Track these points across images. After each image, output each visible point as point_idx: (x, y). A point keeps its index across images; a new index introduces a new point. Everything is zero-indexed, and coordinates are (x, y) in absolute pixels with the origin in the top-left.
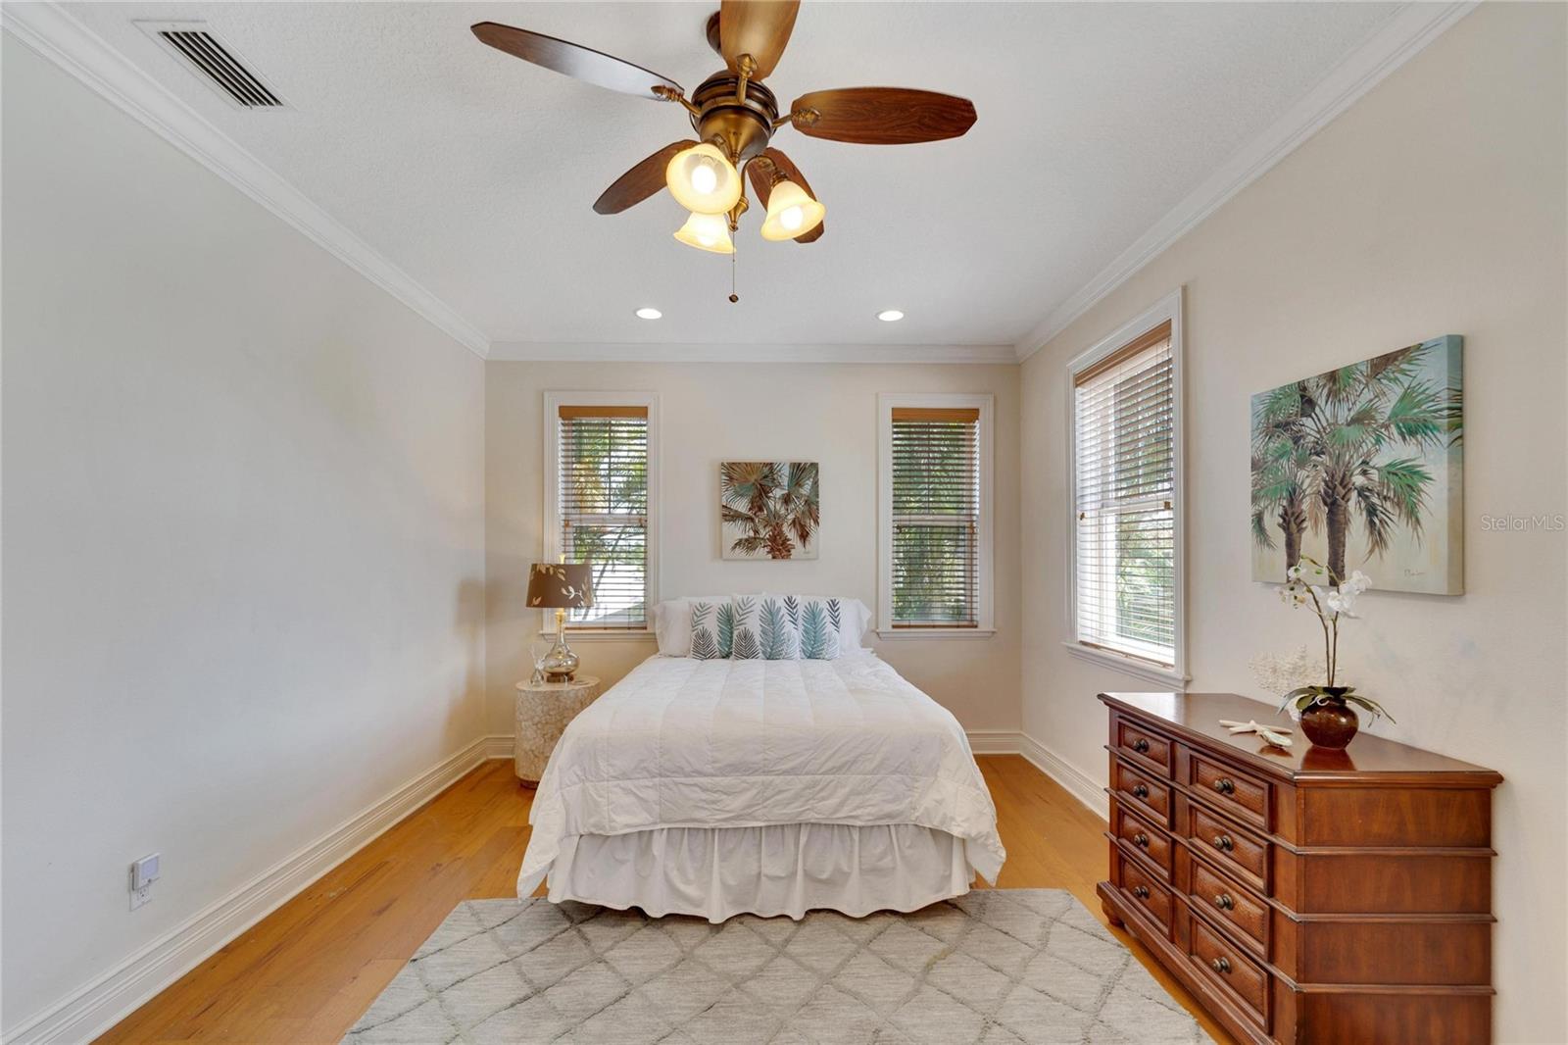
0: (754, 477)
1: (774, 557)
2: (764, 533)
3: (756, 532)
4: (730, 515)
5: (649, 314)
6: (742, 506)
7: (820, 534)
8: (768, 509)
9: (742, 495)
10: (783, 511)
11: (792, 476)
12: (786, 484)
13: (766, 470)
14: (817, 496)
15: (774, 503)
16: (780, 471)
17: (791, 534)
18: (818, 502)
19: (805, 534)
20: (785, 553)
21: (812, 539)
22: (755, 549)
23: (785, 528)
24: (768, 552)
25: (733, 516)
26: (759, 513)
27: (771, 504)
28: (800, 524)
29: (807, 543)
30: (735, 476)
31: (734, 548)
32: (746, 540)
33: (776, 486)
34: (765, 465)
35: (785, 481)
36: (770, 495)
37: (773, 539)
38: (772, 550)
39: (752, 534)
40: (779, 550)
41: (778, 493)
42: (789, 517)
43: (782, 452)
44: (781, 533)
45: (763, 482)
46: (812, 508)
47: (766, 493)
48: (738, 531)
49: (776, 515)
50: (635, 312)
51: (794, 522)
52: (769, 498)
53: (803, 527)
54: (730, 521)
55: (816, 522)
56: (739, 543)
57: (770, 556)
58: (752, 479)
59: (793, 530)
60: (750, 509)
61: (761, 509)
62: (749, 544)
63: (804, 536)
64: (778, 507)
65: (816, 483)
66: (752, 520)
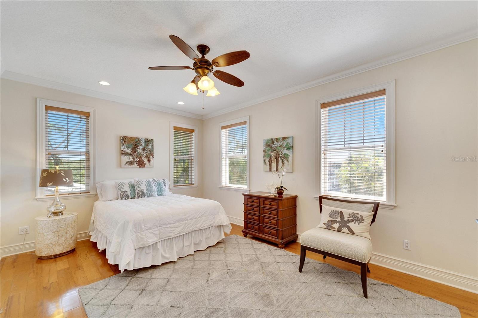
0: (133, 142)
1: (139, 167)
2: (136, 159)
3: (134, 159)
4: (123, 153)
5: (104, 83)
6: (129, 151)
7: (154, 160)
8: (138, 152)
9: (129, 147)
10: (142, 153)
11: (145, 142)
12: (144, 145)
13: (137, 140)
14: (153, 149)
15: (140, 150)
16: (141, 141)
17: (145, 160)
18: (153, 151)
19: (149, 160)
20: (143, 166)
21: (152, 162)
22: (133, 164)
23: (143, 158)
24: (138, 166)
25: (125, 154)
26: (134, 153)
27: (139, 150)
28: (148, 157)
29: (150, 163)
30: (126, 141)
31: (126, 164)
32: (130, 162)
33: (140, 145)
34: (137, 138)
35: (143, 144)
36: (138, 148)
37: (139, 161)
38: (139, 165)
39: (132, 160)
40: (141, 165)
41: (141, 147)
42: (144, 155)
43: (142, 135)
44: (142, 160)
45: (136, 144)
46: (151, 153)
47: (137, 147)
48: (126, 159)
49: (140, 154)
50: (99, 82)
51: (146, 156)
52: (138, 149)
53: (149, 158)
54: (124, 155)
55: (153, 157)
56: (128, 162)
57: (138, 167)
58: (132, 142)
59: (146, 159)
60: (131, 152)
61: (135, 152)
62: (131, 163)
63: (149, 161)
64: (141, 152)
65: (153, 145)
66: (132, 155)
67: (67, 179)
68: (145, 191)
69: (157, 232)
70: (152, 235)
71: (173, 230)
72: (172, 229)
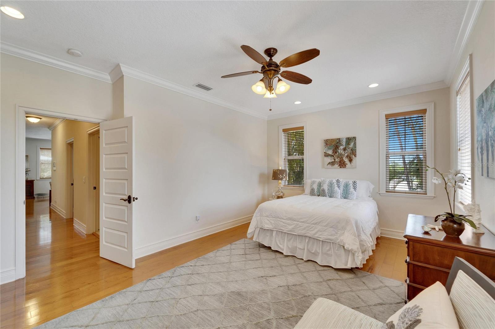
0: (334, 143)
1: (340, 167)
2: (337, 160)
3: (335, 160)
4: (326, 155)
5: (298, 103)
6: (330, 152)
7: (357, 160)
8: (339, 153)
9: (330, 149)
10: (343, 153)
11: (346, 142)
12: (344, 144)
13: (338, 141)
14: (356, 147)
15: (340, 150)
16: (342, 141)
17: (346, 160)
18: (356, 149)
19: (351, 160)
20: (344, 166)
21: (354, 161)
22: (334, 165)
23: (344, 158)
24: (339, 166)
25: (327, 155)
26: (336, 154)
27: (339, 151)
28: (349, 157)
29: (352, 163)
30: (328, 143)
31: (328, 165)
32: (332, 162)
33: (341, 146)
34: (338, 139)
35: (344, 143)
36: (339, 148)
37: (340, 162)
38: (340, 165)
39: (333, 160)
40: (342, 165)
41: (342, 147)
42: (346, 155)
43: (343, 135)
44: (343, 160)
45: (337, 144)
46: (354, 152)
47: (338, 148)
48: (329, 160)
49: (341, 154)
50: (294, 103)
51: (347, 156)
52: (339, 149)
53: (350, 158)
54: (326, 157)
55: (355, 156)
56: (329, 163)
57: (339, 167)
58: (333, 144)
59: (347, 159)
60: (333, 153)
61: (336, 153)
62: (332, 164)
63: (351, 161)
64: (342, 152)
65: (355, 144)
66: (333, 156)
67: (281, 175)
68: (326, 191)
69: (273, 222)
70: (268, 222)
71: (286, 226)
72: (283, 224)
